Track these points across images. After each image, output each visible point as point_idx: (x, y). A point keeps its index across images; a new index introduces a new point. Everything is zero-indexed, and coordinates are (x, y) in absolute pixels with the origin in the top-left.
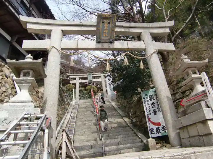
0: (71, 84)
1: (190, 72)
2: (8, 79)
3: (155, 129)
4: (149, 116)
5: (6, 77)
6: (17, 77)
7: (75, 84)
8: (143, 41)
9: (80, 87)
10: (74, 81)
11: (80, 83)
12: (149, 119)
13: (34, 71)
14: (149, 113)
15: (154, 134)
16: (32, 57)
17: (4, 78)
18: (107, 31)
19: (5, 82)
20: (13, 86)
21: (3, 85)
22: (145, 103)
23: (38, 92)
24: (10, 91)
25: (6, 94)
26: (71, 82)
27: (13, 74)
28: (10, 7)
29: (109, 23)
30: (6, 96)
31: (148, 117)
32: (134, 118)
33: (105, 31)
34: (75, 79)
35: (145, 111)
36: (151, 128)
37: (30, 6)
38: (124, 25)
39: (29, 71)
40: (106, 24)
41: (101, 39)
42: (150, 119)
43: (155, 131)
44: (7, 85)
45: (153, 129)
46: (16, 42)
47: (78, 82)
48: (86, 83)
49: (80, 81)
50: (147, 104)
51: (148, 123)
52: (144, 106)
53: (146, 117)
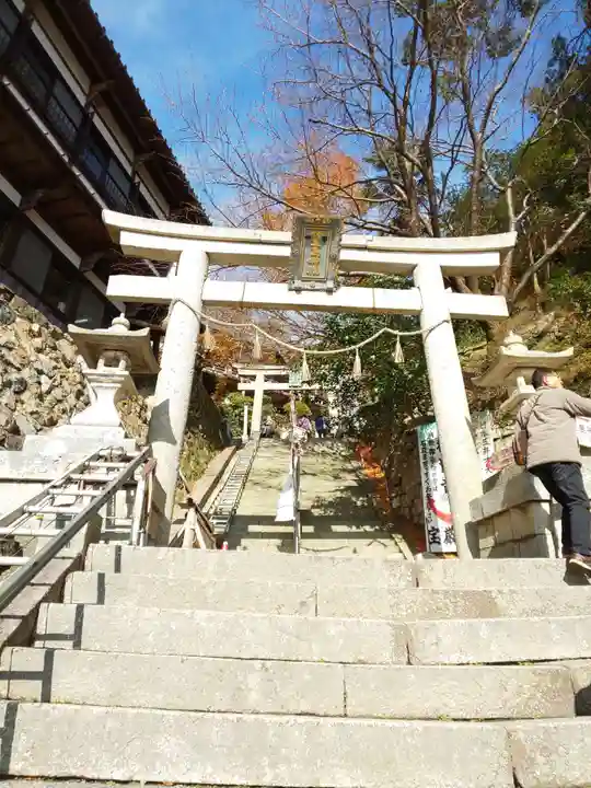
0: (241, 391)
2: (71, 369)
3: (443, 530)
4: (432, 493)
5: (65, 363)
6: (90, 367)
7: (250, 394)
8: (419, 288)
10: (251, 386)
11: (266, 392)
12: (431, 502)
13: (129, 356)
14: (431, 485)
15: (439, 543)
16: (127, 322)
19: (62, 377)
20: (79, 387)
21: (56, 384)
22: (424, 456)
23: (144, 408)
24: (72, 399)
25: (61, 406)
26: (241, 386)
27: (80, 359)
28: (83, 179)
29: (324, 239)
30: (64, 411)
31: (429, 496)
34: (253, 378)
35: (424, 478)
36: (432, 527)
37: (135, 172)
39: (119, 353)
40: (316, 242)
41: (303, 280)
42: (434, 502)
43: (442, 535)
44: (65, 383)
45: (438, 531)
46: (94, 270)
47: (260, 387)
48: (285, 393)
49: (269, 386)
50: (428, 460)
51: (426, 511)
52: (422, 465)
53: (425, 494)
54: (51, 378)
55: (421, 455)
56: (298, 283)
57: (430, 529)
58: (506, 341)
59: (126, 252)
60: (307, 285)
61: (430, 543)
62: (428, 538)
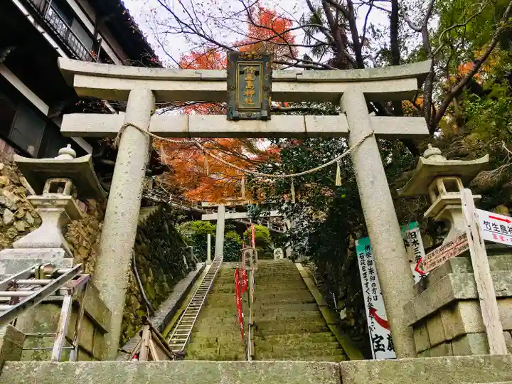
1: (442, 187)
3: (385, 337)
4: (373, 302)
8: (345, 113)
9: (226, 230)
10: (213, 216)
12: (373, 311)
14: (372, 295)
15: (383, 350)
16: (73, 151)
17: (23, 200)
18: (252, 92)
19: (25, 210)
22: (363, 268)
26: (205, 217)
29: (257, 73)
31: (370, 305)
32: (343, 308)
33: (247, 93)
34: (215, 209)
35: (364, 289)
36: (376, 335)
38: (299, 77)
39: (63, 180)
40: (249, 77)
41: (240, 110)
42: (375, 310)
43: (385, 342)
45: (382, 338)
47: (222, 216)
49: (228, 216)
50: (367, 271)
51: (369, 320)
52: (362, 276)
53: (366, 304)
54: (13, 211)
55: (360, 267)
56: (236, 114)
57: (374, 337)
58: (426, 153)
59: (79, 93)
60: (243, 114)
61: (375, 351)
62: (373, 346)
